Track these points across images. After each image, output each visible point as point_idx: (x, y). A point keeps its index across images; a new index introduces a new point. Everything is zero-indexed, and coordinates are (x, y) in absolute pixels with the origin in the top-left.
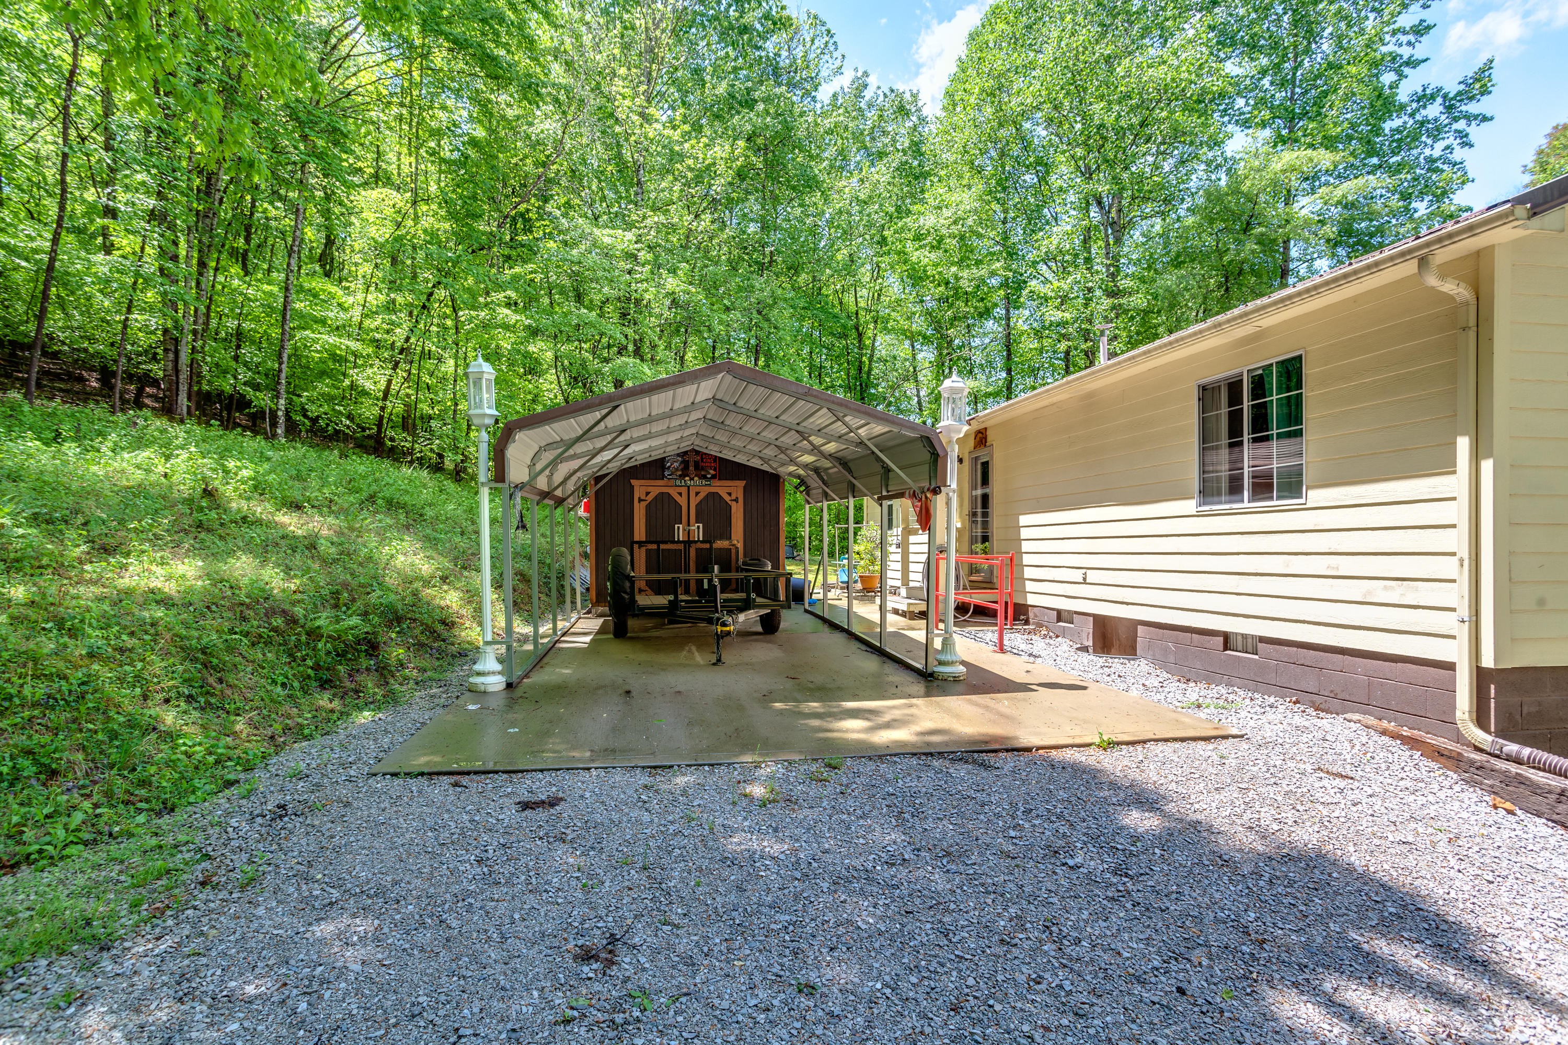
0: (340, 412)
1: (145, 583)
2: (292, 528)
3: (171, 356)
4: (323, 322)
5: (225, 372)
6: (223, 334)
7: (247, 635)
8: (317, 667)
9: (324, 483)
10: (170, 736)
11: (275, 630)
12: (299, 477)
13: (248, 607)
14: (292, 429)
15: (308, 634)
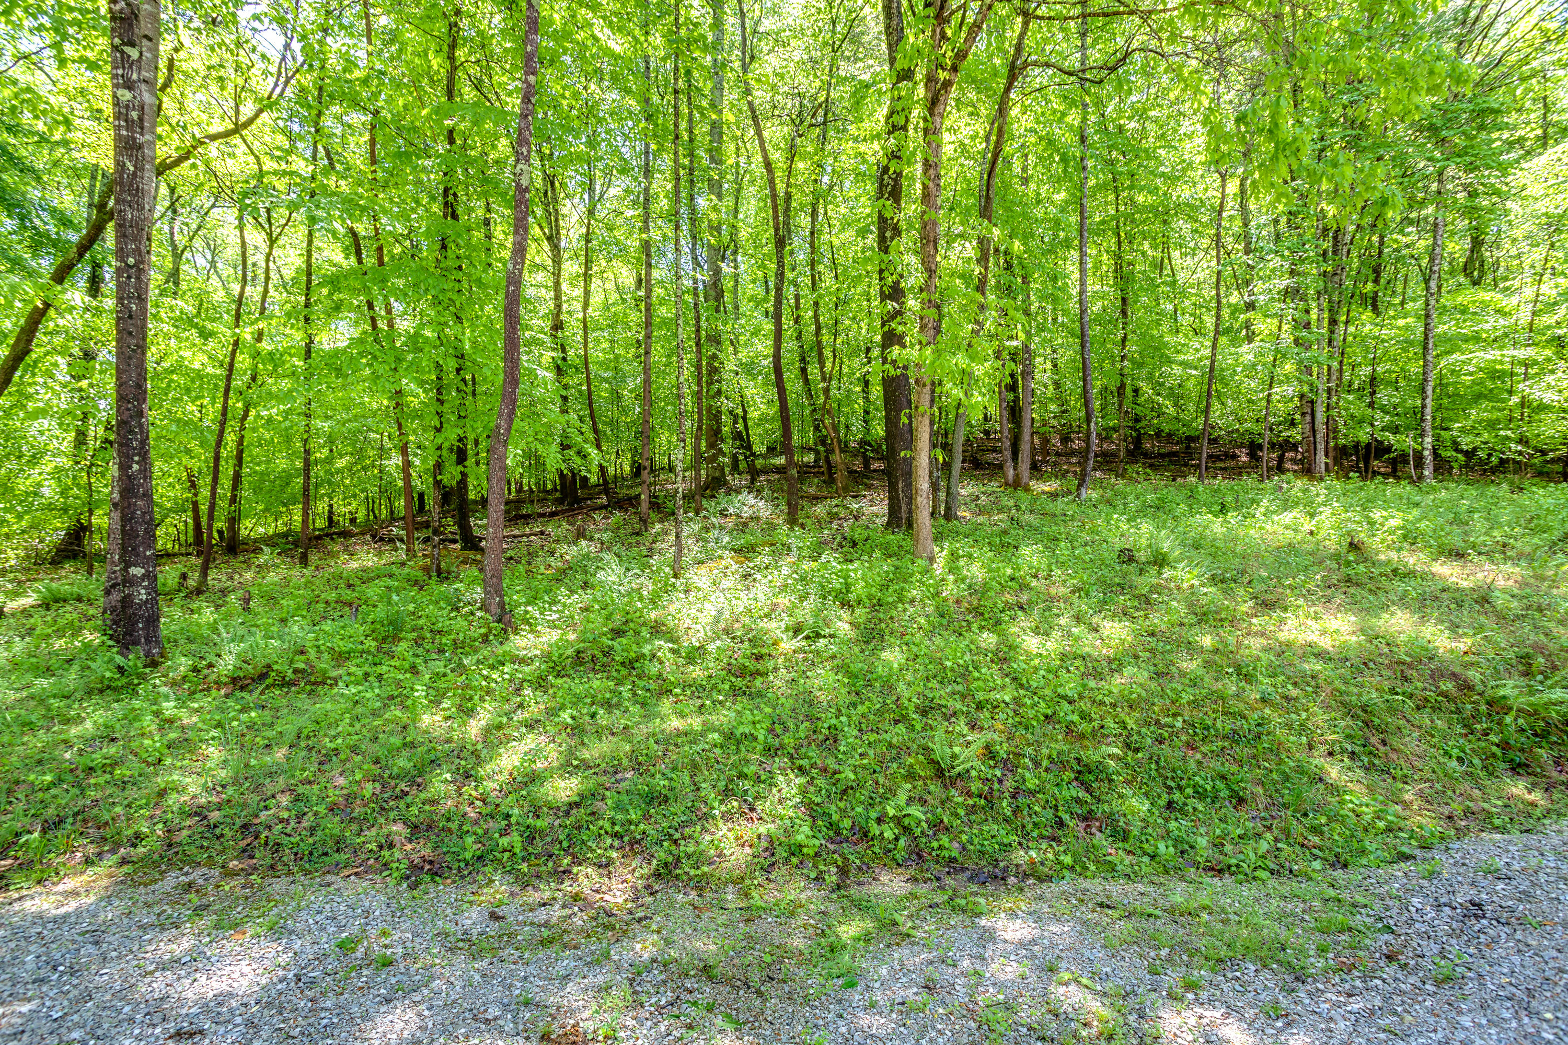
0: (1508, 438)
1: (1301, 637)
2: (1454, 579)
3: (1308, 418)
4: (1476, 338)
5: (1360, 422)
6: (1356, 386)
7: (1411, 696)
8: (1505, 746)
9: (1494, 523)
10: (1334, 789)
11: (1445, 695)
12: (1457, 521)
13: (1410, 666)
14: (1442, 467)
15: (1490, 704)
